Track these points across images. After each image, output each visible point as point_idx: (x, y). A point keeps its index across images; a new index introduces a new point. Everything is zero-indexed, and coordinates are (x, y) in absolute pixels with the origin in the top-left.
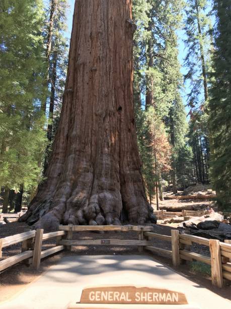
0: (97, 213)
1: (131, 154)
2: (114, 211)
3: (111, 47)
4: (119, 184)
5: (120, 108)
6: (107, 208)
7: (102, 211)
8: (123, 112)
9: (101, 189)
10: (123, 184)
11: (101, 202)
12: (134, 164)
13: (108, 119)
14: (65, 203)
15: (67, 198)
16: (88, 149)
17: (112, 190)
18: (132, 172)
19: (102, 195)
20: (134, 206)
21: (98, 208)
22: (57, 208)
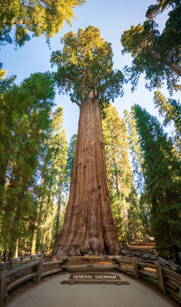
0: (88, 250)
1: (108, 215)
2: (99, 249)
3: (94, 153)
4: (101, 233)
5: (100, 187)
6: (95, 247)
7: (91, 249)
8: (101, 189)
9: (91, 236)
10: (104, 232)
11: (91, 244)
12: (110, 220)
13: (93, 194)
14: (70, 245)
15: (71, 243)
16: (83, 212)
17: (97, 236)
18: (109, 226)
19: (91, 240)
20: (111, 246)
21: (89, 247)
22: (65, 248)
